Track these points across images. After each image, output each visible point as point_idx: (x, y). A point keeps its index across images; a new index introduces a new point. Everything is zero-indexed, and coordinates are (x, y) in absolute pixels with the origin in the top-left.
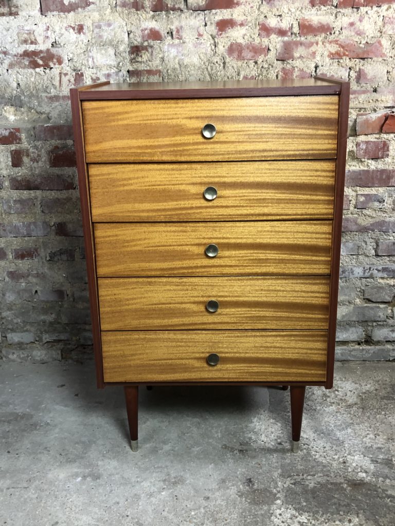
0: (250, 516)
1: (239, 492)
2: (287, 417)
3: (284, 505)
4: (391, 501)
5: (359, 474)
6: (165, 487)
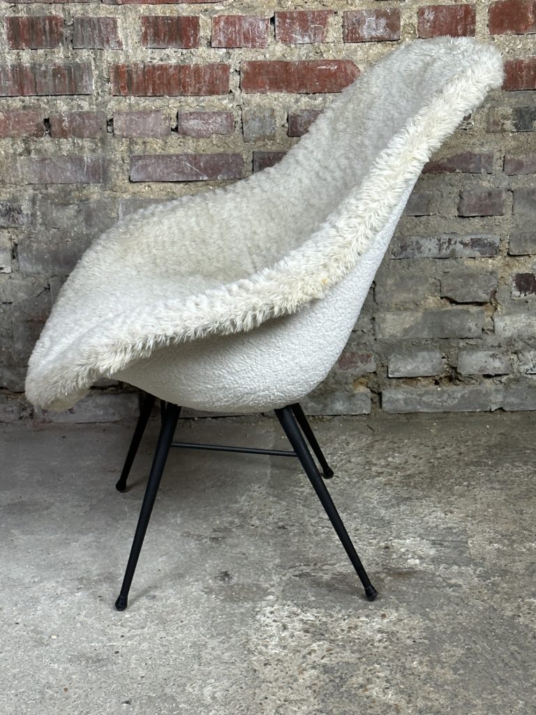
0: (222, 615)
1: (205, 588)
2: (299, 494)
3: (280, 601)
4: (453, 591)
5: (409, 561)
6: (82, 586)
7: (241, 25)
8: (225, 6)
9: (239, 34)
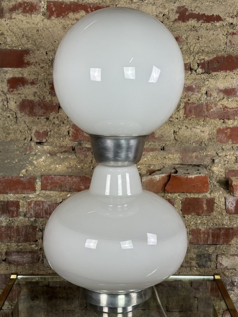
7: (43, 206)
8: (35, 196)
9: (42, 210)
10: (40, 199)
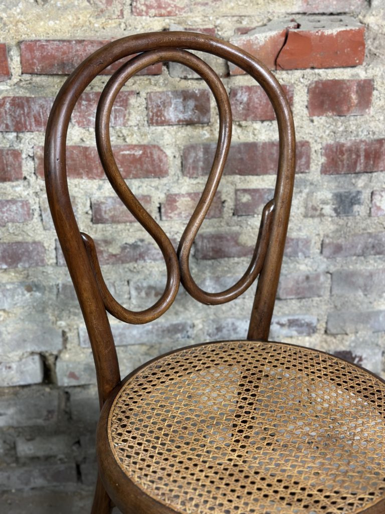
7: (29, 107)
8: (11, 86)
9: (28, 117)
10: (21, 93)
